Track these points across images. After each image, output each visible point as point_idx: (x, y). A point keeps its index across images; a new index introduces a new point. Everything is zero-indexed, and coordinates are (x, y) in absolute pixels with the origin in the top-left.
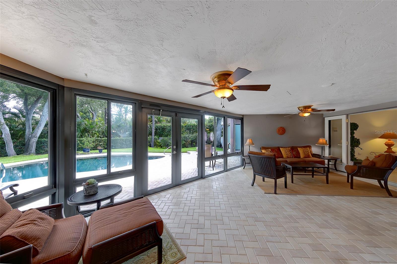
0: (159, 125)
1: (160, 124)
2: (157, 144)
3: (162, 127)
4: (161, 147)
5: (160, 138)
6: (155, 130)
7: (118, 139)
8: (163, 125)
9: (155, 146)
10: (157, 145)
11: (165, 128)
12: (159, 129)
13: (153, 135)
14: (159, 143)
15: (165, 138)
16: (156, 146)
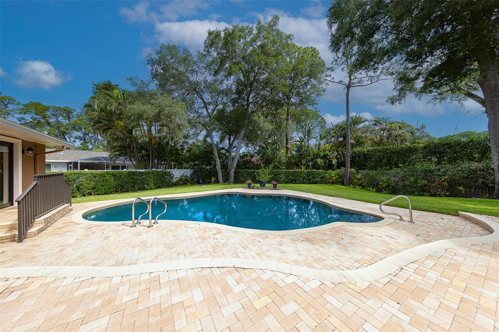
0: (358, 149)
1: (361, 148)
2: (355, 181)
3: (364, 152)
4: (364, 187)
5: (360, 171)
6: (350, 158)
7: (299, 172)
8: (365, 150)
9: (351, 185)
10: (355, 183)
11: (371, 155)
12: (359, 157)
13: (347, 166)
14: (358, 179)
15: (371, 171)
16: (353, 185)
